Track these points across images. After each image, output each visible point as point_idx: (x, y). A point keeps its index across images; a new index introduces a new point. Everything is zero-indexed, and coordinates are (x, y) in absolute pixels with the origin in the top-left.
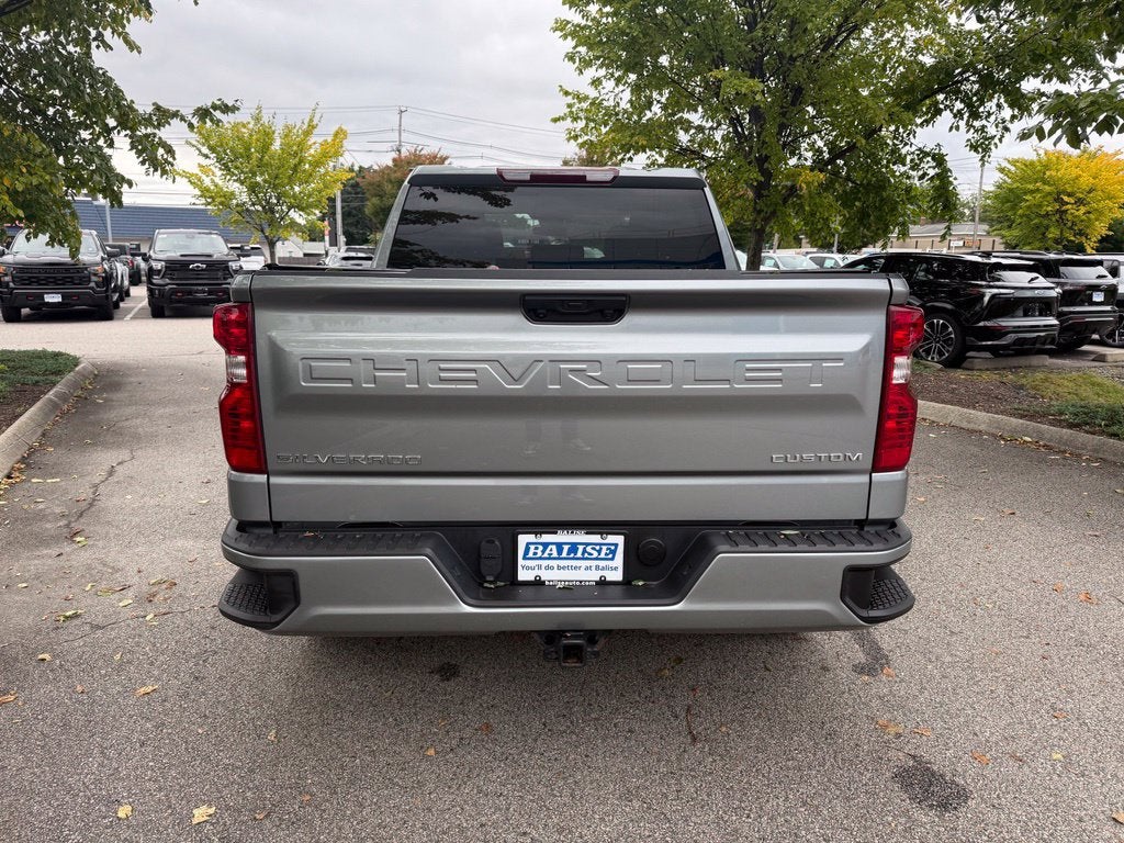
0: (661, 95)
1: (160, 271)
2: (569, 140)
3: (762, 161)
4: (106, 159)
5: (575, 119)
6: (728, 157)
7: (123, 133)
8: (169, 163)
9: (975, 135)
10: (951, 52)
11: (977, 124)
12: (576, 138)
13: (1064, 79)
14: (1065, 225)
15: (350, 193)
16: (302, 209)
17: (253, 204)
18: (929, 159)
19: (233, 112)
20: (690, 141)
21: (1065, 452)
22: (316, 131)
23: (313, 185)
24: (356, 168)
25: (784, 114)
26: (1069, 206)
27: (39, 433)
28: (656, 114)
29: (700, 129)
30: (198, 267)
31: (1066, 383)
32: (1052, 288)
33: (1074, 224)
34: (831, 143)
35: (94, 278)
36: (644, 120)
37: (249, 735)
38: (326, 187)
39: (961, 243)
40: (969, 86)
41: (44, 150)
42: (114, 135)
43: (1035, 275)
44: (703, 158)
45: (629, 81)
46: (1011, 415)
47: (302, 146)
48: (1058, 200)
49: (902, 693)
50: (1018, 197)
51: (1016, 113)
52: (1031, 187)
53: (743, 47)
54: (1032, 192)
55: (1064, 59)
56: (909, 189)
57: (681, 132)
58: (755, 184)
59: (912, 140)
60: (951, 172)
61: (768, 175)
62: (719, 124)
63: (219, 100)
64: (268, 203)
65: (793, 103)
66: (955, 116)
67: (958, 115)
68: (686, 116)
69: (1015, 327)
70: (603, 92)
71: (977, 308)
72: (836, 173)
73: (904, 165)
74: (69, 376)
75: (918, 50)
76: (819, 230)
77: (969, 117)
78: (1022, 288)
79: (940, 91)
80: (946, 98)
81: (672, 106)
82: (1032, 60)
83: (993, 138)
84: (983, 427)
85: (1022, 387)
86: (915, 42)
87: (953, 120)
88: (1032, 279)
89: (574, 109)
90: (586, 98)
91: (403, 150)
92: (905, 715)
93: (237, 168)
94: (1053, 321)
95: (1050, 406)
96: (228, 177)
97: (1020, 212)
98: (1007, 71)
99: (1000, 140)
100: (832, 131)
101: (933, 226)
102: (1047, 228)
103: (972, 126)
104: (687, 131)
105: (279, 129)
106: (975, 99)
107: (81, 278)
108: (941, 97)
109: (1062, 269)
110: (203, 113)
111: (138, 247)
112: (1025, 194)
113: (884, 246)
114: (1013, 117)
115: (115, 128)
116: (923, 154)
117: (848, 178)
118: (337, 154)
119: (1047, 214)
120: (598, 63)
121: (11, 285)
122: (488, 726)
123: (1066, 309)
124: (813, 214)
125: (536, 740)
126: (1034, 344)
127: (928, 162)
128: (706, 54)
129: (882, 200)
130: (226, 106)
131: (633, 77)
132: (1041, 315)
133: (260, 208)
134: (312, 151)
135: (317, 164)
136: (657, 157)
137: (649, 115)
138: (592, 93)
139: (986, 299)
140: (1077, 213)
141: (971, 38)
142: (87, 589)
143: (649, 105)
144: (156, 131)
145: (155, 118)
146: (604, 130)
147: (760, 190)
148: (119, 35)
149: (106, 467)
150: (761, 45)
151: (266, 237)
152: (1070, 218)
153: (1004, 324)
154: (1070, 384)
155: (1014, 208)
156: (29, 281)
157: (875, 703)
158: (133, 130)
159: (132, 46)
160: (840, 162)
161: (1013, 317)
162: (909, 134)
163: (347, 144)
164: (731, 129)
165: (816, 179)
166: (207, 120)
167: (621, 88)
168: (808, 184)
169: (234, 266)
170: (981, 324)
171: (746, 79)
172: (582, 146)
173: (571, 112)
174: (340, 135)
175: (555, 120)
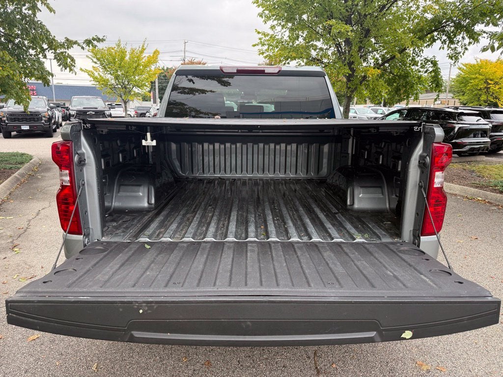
0: (303, 33)
1: (74, 115)
2: (259, 54)
3: (350, 64)
4: (41, 64)
5: (263, 45)
6: (335, 63)
7: (51, 51)
8: (73, 66)
9: (452, 52)
10: (441, 12)
11: (452, 46)
12: (263, 53)
13: (496, 25)
14: (489, 94)
15: (162, 79)
16: (139, 87)
17: (117, 85)
18: (430, 63)
19: (102, 41)
20: (316, 55)
21: (499, 205)
22: (145, 51)
23: (144, 76)
24: (165, 68)
25: (361, 42)
26: (491, 85)
27: (8, 193)
28: (301, 42)
29: (321, 49)
30: (91, 113)
31: (494, 170)
32: (487, 124)
33: (493, 93)
34: (383, 55)
35: (44, 118)
36: (295, 45)
37: (83, 366)
38: (150, 77)
39: (440, 102)
40: (449, 28)
41: (10, 59)
42: (47, 52)
43: (479, 118)
44: (322, 63)
45: (288, 27)
46: (472, 186)
47: (139, 58)
48: (486, 82)
49: (429, 344)
50: (467, 81)
51: (471, 41)
52: (473, 76)
53: (342, 10)
54: (474, 79)
55: (495, 15)
56: (419, 78)
57: (313, 51)
58: (347, 75)
59: (422, 54)
60: (440, 69)
61: (353, 70)
62: (330, 47)
63: (96, 36)
64: (124, 84)
65: (366, 37)
66: (442, 43)
67: (444, 42)
68: (315, 43)
69: (469, 143)
70: (276, 31)
71: (452, 133)
72: (385, 70)
73: (418, 66)
74: (26, 165)
75: (425, 11)
76: (376, 97)
77: (449, 43)
78: (473, 124)
79: (435, 30)
80: (438, 34)
81: (308, 39)
82: (481, 16)
83: (459, 53)
84: (457, 192)
85: (473, 171)
86: (423, 7)
87: (441, 44)
88: (478, 120)
89: (262, 41)
90: (268, 35)
91: (186, 60)
92: (431, 358)
93: (109, 68)
94: (487, 140)
95: (490, 182)
96: (106, 72)
97: (468, 88)
98: (467, 21)
99: (463, 54)
100: (383, 50)
101: (426, 94)
102: (480, 95)
103: (450, 47)
104: (315, 50)
105: (128, 50)
106: (452, 34)
107: (38, 119)
108: (435, 33)
109: (491, 115)
110: (88, 42)
111: (64, 104)
112: (471, 80)
113: (407, 104)
114: (470, 43)
115: (47, 49)
116: (427, 60)
117: (391, 72)
118: (155, 61)
119: (481, 89)
120: (274, 18)
121: (6, 121)
122: (209, 362)
123: (493, 134)
124: (373, 89)
125: (234, 372)
126: (478, 151)
127: (429, 64)
128: (325, 13)
129: (407, 82)
130: (99, 39)
131: (290, 25)
132: (481, 137)
133: (120, 86)
134: (144, 60)
135: (145, 66)
136: (301, 62)
137: (297, 42)
138: (271, 32)
139: (456, 129)
140: (495, 89)
141: (451, 5)
142: (15, 277)
143: (297, 38)
144: (67, 50)
145: (66, 44)
146: (276, 50)
147: (349, 78)
148: (45, 4)
149: (36, 211)
150: (351, 9)
151: (123, 100)
152: (491, 90)
153: (464, 141)
154: (496, 170)
155: (465, 86)
156: (14, 120)
157: (415, 350)
158: (55, 50)
159: (51, 10)
160: (387, 65)
161: (469, 138)
162: (420, 51)
163: (160, 57)
164: (336, 49)
165: (376, 72)
166: (90, 45)
167: (284, 30)
168: (372, 75)
169: (107, 113)
170: (454, 141)
171: (344, 25)
172: (265, 57)
173: (261, 42)
174: (156, 53)
175: (254, 46)
